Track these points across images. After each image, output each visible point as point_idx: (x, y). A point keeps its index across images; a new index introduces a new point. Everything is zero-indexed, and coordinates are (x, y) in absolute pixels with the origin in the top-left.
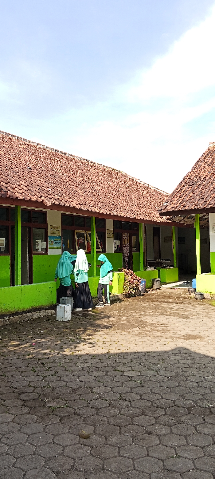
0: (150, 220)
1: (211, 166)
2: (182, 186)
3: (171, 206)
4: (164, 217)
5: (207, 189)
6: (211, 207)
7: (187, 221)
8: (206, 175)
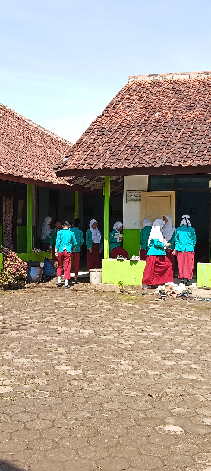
0: (43, 180)
1: (129, 110)
2: (88, 135)
3: (72, 162)
4: (62, 178)
5: (121, 142)
6: (125, 167)
7: (94, 185)
8: (122, 123)
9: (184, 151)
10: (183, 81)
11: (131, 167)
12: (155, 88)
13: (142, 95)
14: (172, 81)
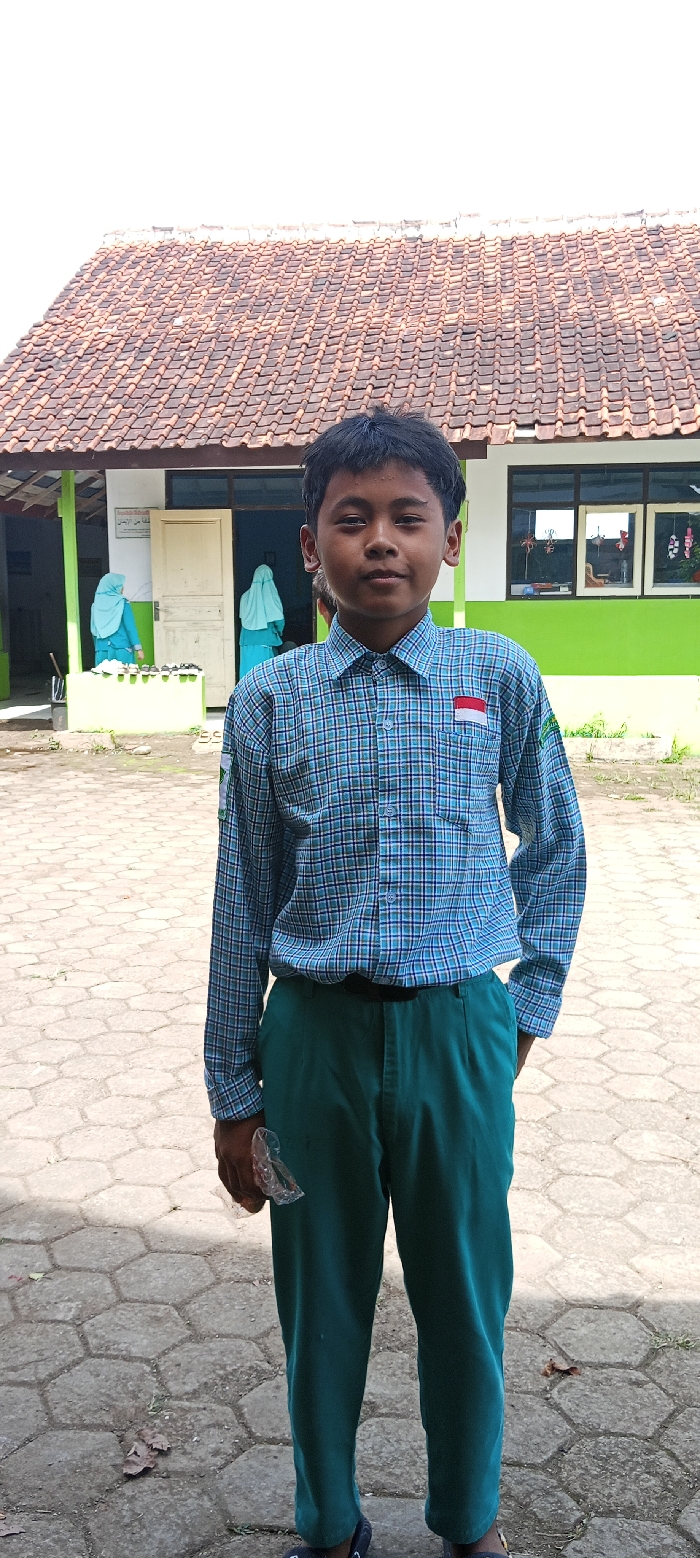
1: (110, 309)
2: (13, 370)
5: (97, 386)
6: (111, 449)
7: (33, 495)
8: (94, 340)
9: (249, 411)
10: (233, 246)
11: (126, 446)
12: (169, 259)
13: (139, 274)
14: (209, 244)
